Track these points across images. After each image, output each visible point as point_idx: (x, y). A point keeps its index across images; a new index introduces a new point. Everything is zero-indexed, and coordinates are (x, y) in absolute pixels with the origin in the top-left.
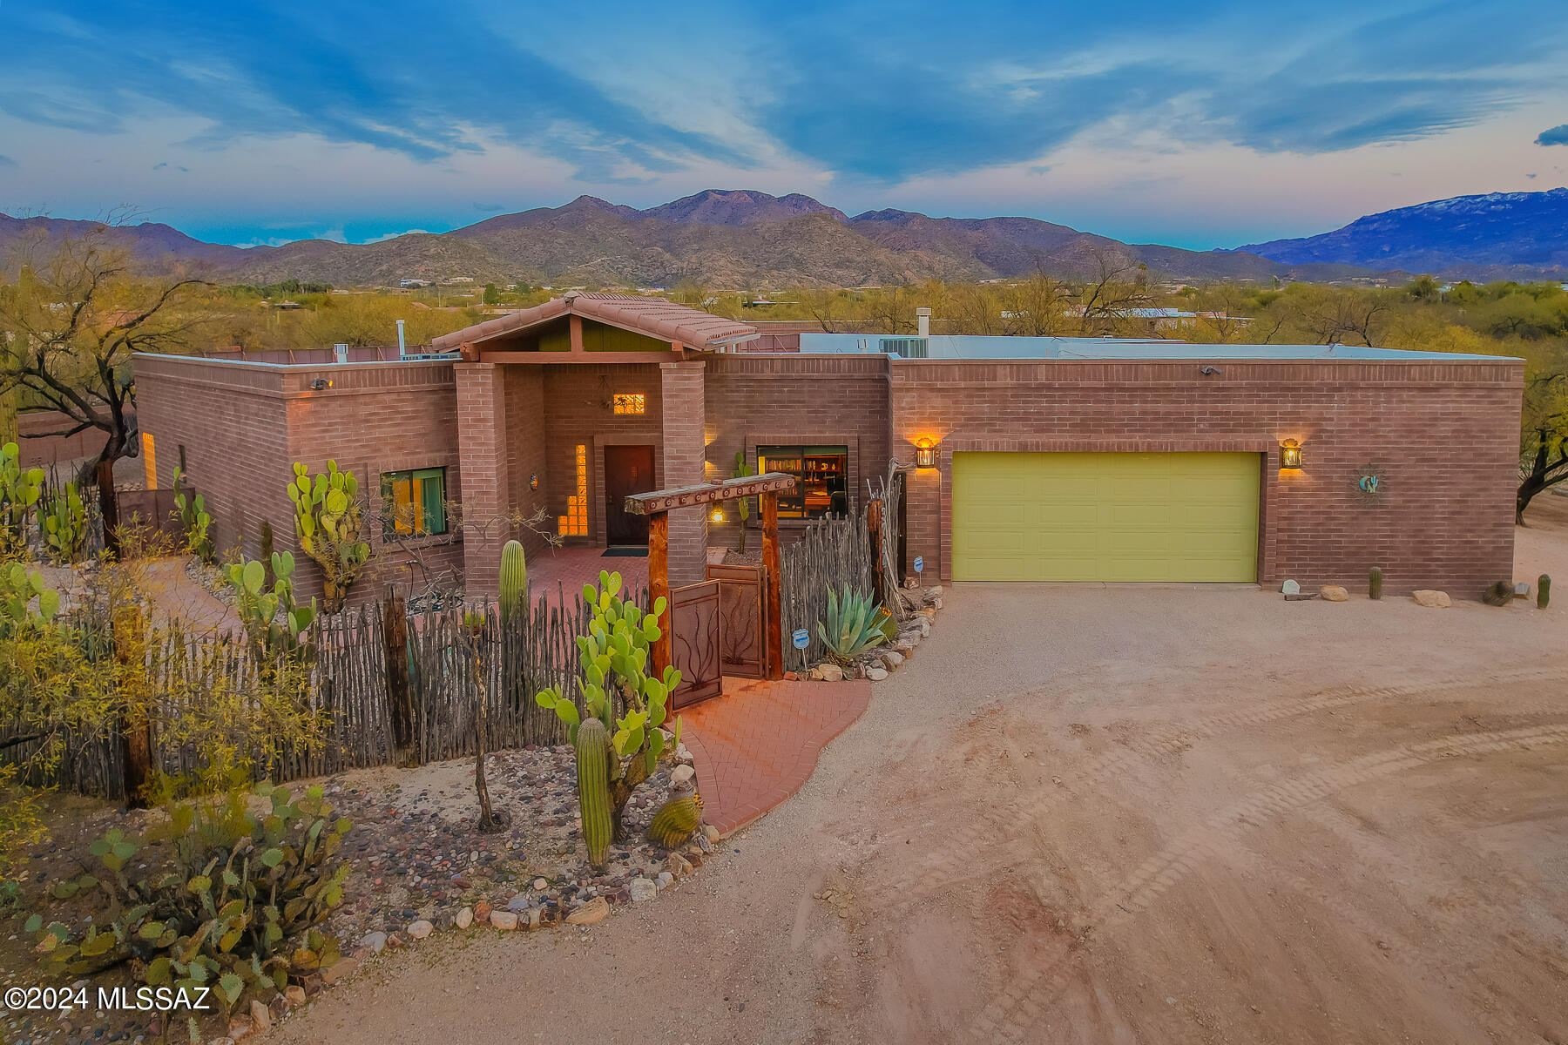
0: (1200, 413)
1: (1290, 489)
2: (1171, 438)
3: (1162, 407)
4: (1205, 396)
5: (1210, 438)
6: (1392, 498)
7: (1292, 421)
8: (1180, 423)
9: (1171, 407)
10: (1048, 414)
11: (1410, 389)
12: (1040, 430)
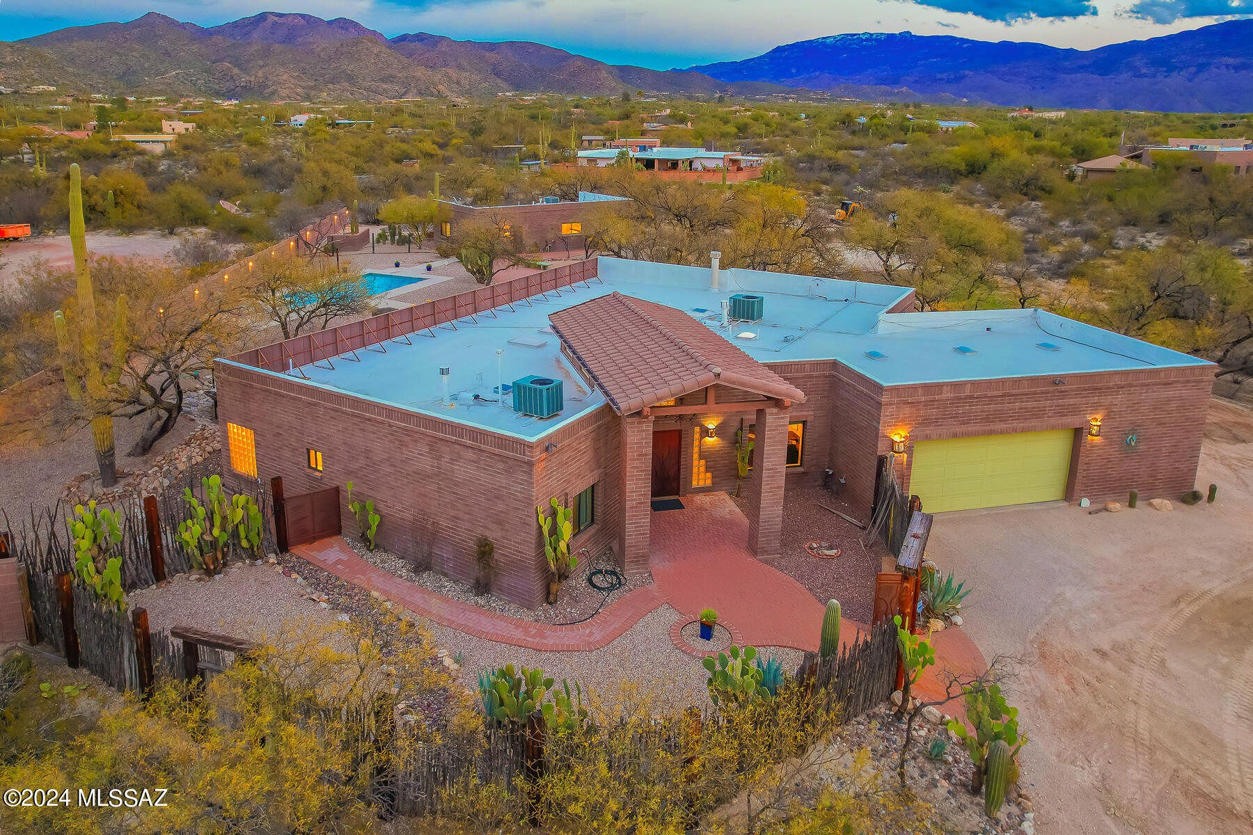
0: (1050, 407)
1: (1092, 447)
2: (1034, 423)
3: (1030, 404)
4: (1054, 396)
5: (1053, 421)
6: (1142, 447)
7: (1096, 407)
8: (1037, 414)
9: (1035, 404)
10: (969, 413)
11: (1159, 384)
12: (964, 423)
